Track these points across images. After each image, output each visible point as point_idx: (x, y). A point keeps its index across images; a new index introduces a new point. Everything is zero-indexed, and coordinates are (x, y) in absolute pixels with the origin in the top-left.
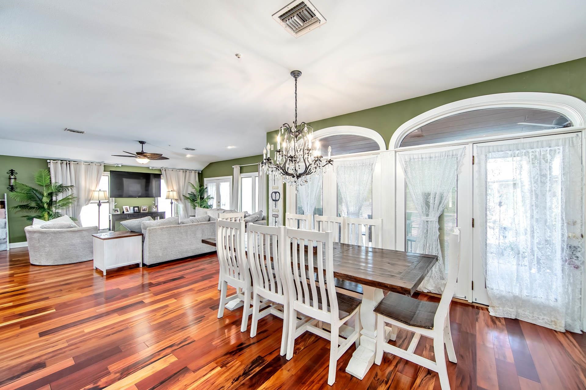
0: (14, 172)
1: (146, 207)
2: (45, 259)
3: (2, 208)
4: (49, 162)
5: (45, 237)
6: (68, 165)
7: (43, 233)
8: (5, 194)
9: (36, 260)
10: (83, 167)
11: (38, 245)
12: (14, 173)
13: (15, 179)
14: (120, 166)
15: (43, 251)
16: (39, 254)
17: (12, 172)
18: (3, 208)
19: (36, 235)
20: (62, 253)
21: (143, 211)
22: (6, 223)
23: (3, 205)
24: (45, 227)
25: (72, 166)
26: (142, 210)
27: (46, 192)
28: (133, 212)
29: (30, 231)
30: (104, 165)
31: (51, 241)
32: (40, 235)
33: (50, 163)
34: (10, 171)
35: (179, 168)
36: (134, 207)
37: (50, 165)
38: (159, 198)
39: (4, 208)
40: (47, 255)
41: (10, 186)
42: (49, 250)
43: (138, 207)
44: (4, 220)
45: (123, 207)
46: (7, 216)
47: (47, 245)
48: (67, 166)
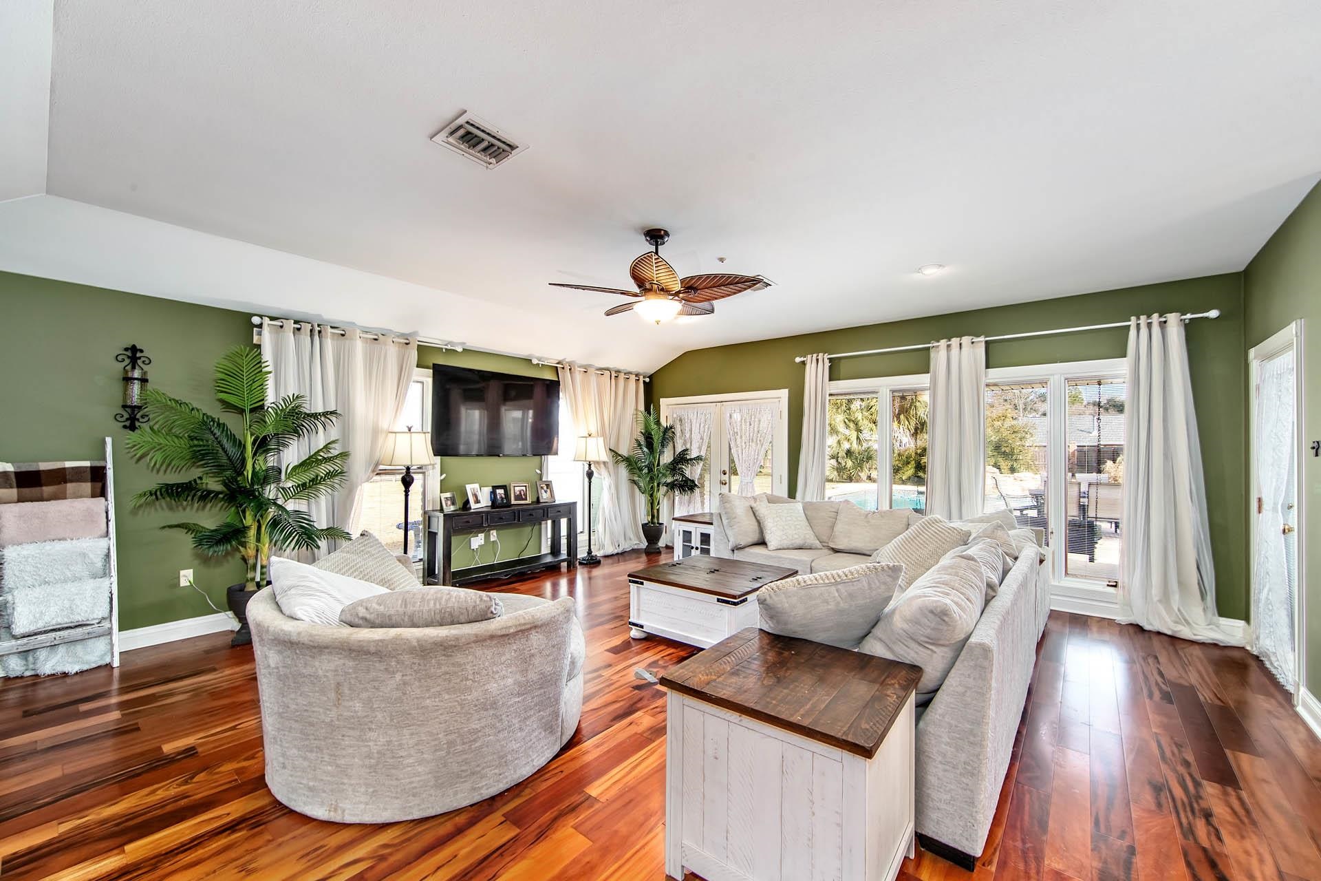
0: (139, 355)
1: (524, 488)
2: (363, 790)
3: (93, 496)
4: (259, 323)
5: (373, 674)
6: (316, 337)
7: (368, 653)
8: (109, 440)
9: (311, 789)
10: (359, 347)
11: (333, 714)
12: (140, 358)
13: (144, 381)
14: (460, 349)
15: (350, 751)
16: (329, 764)
17: (134, 354)
18: (101, 496)
19: (326, 666)
20: (443, 753)
21: (516, 500)
22: (108, 555)
23: (100, 484)
24: (365, 619)
25: (329, 344)
26: (513, 498)
27: (252, 435)
28: (490, 504)
29: (294, 638)
30: (418, 345)
31: (399, 694)
32: (351, 664)
33: (260, 326)
34: (126, 349)
35: (603, 366)
36: (495, 488)
37: (260, 334)
38: (550, 458)
39: (103, 493)
40: (373, 769)
41: (124, 407)
42: (389, 742)
43: (504, 487)
44: (103, 543)
45: (467, 486)
46: (112, 524)
47: (380, 716)
48: (314, 342)
